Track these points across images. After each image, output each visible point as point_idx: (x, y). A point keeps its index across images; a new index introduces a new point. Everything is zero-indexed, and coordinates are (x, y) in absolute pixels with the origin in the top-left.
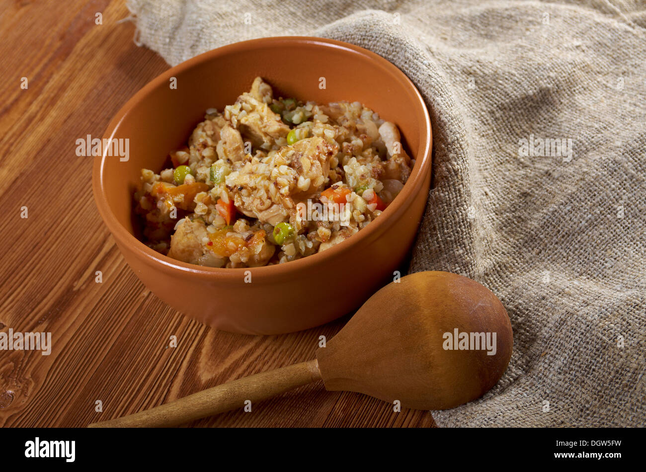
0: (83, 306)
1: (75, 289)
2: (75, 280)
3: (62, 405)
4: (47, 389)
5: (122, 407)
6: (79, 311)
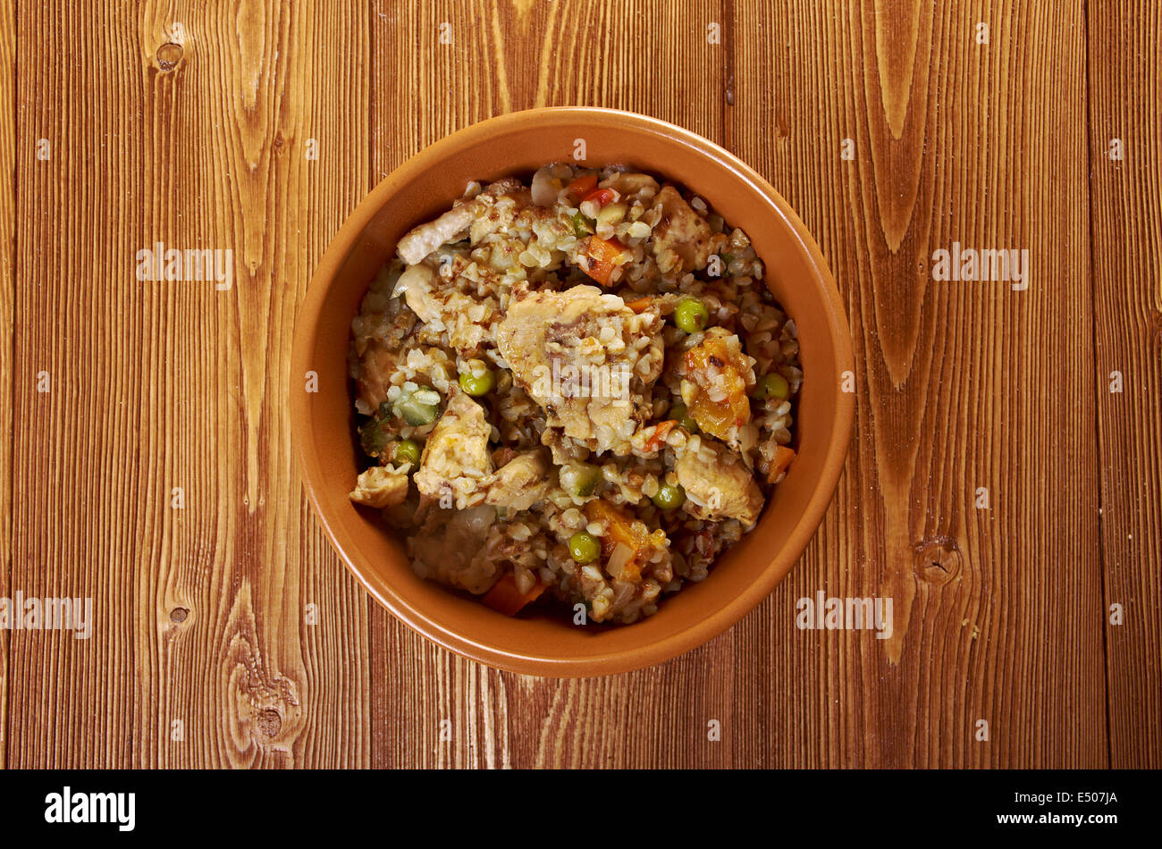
0: (281, 533)
1: (252, 510)
2: (242, 495)
3: (356, 699)
4: (317, 683)
5: (444, 671)
6: (282, 543)
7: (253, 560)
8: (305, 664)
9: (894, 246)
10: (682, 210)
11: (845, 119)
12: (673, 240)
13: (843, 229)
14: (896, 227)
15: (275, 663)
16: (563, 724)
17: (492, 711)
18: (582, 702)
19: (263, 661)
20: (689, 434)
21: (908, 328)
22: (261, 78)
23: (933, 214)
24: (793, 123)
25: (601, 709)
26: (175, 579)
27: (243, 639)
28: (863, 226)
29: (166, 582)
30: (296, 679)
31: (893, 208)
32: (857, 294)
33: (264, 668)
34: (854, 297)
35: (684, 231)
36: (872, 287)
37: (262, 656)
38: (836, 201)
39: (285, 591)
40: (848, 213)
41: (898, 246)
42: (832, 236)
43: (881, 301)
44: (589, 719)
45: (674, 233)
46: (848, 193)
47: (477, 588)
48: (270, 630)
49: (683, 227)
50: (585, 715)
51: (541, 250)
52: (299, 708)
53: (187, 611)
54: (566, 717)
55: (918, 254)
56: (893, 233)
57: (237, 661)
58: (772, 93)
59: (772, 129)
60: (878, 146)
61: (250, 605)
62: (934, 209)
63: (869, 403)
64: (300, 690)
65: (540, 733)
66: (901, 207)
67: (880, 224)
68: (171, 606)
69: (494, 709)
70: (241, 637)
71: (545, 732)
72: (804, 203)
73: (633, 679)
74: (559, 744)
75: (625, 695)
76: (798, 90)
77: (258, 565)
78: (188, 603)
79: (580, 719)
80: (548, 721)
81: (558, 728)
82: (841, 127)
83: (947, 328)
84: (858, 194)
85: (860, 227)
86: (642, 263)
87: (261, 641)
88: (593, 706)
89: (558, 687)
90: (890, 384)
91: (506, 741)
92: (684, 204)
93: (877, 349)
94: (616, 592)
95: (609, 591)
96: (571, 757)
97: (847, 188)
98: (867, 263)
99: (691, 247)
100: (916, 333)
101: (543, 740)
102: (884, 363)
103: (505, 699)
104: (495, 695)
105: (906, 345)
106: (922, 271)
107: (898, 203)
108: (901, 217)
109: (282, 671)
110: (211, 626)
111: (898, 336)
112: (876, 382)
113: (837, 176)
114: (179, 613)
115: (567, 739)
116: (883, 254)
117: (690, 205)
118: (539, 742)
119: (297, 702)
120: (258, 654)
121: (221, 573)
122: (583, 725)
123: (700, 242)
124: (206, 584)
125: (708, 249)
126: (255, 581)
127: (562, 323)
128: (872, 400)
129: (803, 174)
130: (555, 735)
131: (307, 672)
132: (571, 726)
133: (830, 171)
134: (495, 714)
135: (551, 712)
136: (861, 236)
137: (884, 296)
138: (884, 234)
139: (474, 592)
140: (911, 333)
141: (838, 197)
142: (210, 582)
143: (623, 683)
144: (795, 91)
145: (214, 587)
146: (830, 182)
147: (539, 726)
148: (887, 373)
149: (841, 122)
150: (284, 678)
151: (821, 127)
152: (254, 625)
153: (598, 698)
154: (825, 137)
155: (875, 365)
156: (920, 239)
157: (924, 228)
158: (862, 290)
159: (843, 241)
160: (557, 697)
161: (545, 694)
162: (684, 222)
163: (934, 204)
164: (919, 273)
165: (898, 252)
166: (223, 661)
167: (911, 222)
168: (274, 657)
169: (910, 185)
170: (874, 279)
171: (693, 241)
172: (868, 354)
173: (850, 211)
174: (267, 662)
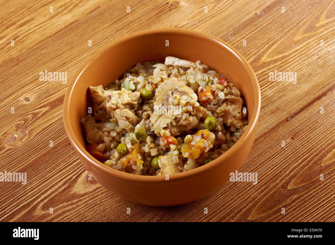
4: (32, 142)
7: (56, 105)
8: (35, 136)
9: (289, 187)
10: (239, 106)
11: (313, 149)
12: (228, 109)
13: (281, 171)
14: (295, 184)
15: (30, 129)
16: (67, 208)
17: (57, 188)
18: (78, 208)
19: (29, 126)
20: (177, 149)
21: (269, 209)
22: (187, 24)
23: (310, 191)
24: (298, 138)
25: (80, 215)
26: (37, 92)
27: (31, 118)
28: (286, 176)
29: (34, 91)
30: (29, 137)
31: (300, 179)
32: (265, 189)
33: (27, 127)
34: (264, 188)
35: (233, 110)
36: (272, 191)
37: (30, 125)
38: (287, 164)
39: (53, 118)
40: (287, 169)
41: (291, 188)
42: (276, 170)
43: (270, 196)
44: (75, 214)
45: (230, 108)
46: (292, 165)
47: (89, 139)
48: (39, 121)
49: (234, 110)
50: (75, 212)
51: (194, 79)
52: (21, 143)
53: (29, 100)
54: (70, 207)
55: (294, 195)
56: (293, 184)
57: (24, 120)
58: (301, 128)
59: (291, 135)
60: (314, 163)
61: (42, 113)
62: (311, 190)
63: (236, 215)
64: (27, 140)
65: (60, 204)
66: (303, 181)
67: (292, 179)
68: (28, 96)
69: (58, 188)
70: (32, 116)
71: (61, 205)
72: (278, 157)
73: (97, 216)
74: (61, 211)
75: (90, 217)
76: (308, 133)
77: (56, 107)
78: (32, 100)
79: (73, 211)
80: (65, 204)
81: (65, 208)
82: (310, 150)
83: (280, 219)
84: (295, 168)
85: (286, 175)
86: (214, 105)
87: (34, 122)
88: (80, 212)
89: (78, 199)
90: (248, 216)
91: (51, 197)
92: (241, 106)
93: (254, 206)
94: (116, 164)
95: (114, 163)
96: (59, 217)
97: (294, 164)
98: (277, 185)
99: (231, 116)
100: (270, 212)
101: (58, 206)
102: (252, 210)
103: (64, 188)
104: (63, 185)
105: (264, 212)
106: (290, 200)
107: (303, 180)
108: (300, 183)
109: (29, 132)
110: (30, 108)
111: (264, 208)
112: (244, 212)
113: (295, 159)
114: (27, 99)
115: (64, 212)
116: (284, 186)
117: (242, 108)
118: (57, 206)
119: (23, 141)
120: (30, 123)
121: (47, 100)
122: (71, 213)
123: (234, 117)
124: (41, 99)
125: (235, 121)
126: (51, 109)
127: (178, 89)
128: (238, 215)
129: (286, 151)
130: (62, 209)
131: (34, 138)
132: (69, 211)
133: (294, 156)
134: (57, 189)
135: (69, 203)
136: (284, 177)
137: (272, 196)
138: (290, 182)
139: (88, 139)
140: (268, 211)
141: (289, 164)
142: (42, 100)
143: (93, 214)
144: (308, 132)
145: (41, 102)
146: (291, 159)
147: (62, 203)
148: (250, 213)
149: (311, 149)
150: (28, 134)
151: (304, 145)
152: (37, 117)
153: (83, 212)
154: (302, 149)
155: (250, 209)
156: (299, 193)
157: (303, 191)
158: (268, 189)
159: (277, 174)
160: (75, 201)
161: (73, 197)
162: (236, 109)
163: (313, 189)
164: (288, 200)
165: (289, 190)
166: (22, 117)
167: (301, 187)
168: (32, 128)
169: (311, 179)
170: (274, 190)
171: (233, 115)
172: (251, 204)
173: (288, 169)
174: (29, 127)
